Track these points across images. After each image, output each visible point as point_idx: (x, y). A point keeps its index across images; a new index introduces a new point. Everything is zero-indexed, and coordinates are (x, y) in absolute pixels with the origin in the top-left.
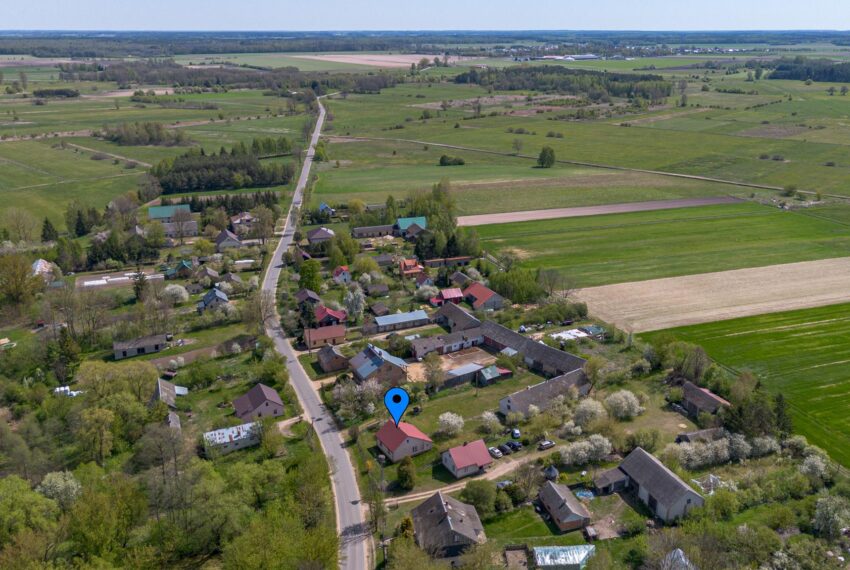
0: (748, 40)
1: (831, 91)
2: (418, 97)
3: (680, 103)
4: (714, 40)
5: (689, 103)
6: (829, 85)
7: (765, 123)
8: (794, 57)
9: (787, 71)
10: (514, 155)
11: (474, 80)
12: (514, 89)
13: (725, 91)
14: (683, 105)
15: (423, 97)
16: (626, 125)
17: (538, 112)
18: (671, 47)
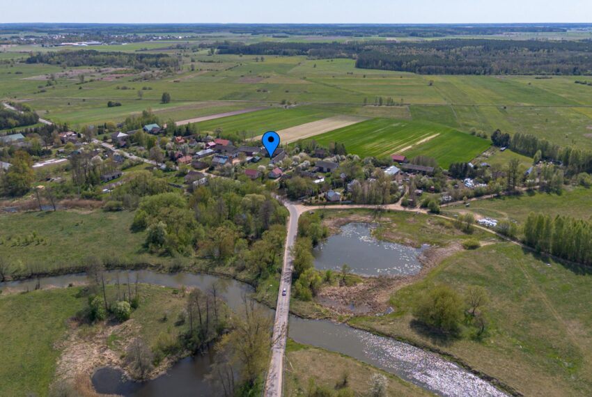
0: (182, 30)
1: (257, 59)
2: (17, 73)
3: (191, 69)
4: (162, 30)
5: (195, 69)
6: (254, 57)
7: (242, 76)
8: (223, 41)
9: (226, 49)
10: (139, 99)
11: (41, 61)
12: (78, 66)
13: (205, 62)
14: (193, 70)
15: (21, 73)
16: (177, 82)
17: (117, 78)
18: (141, 36)
